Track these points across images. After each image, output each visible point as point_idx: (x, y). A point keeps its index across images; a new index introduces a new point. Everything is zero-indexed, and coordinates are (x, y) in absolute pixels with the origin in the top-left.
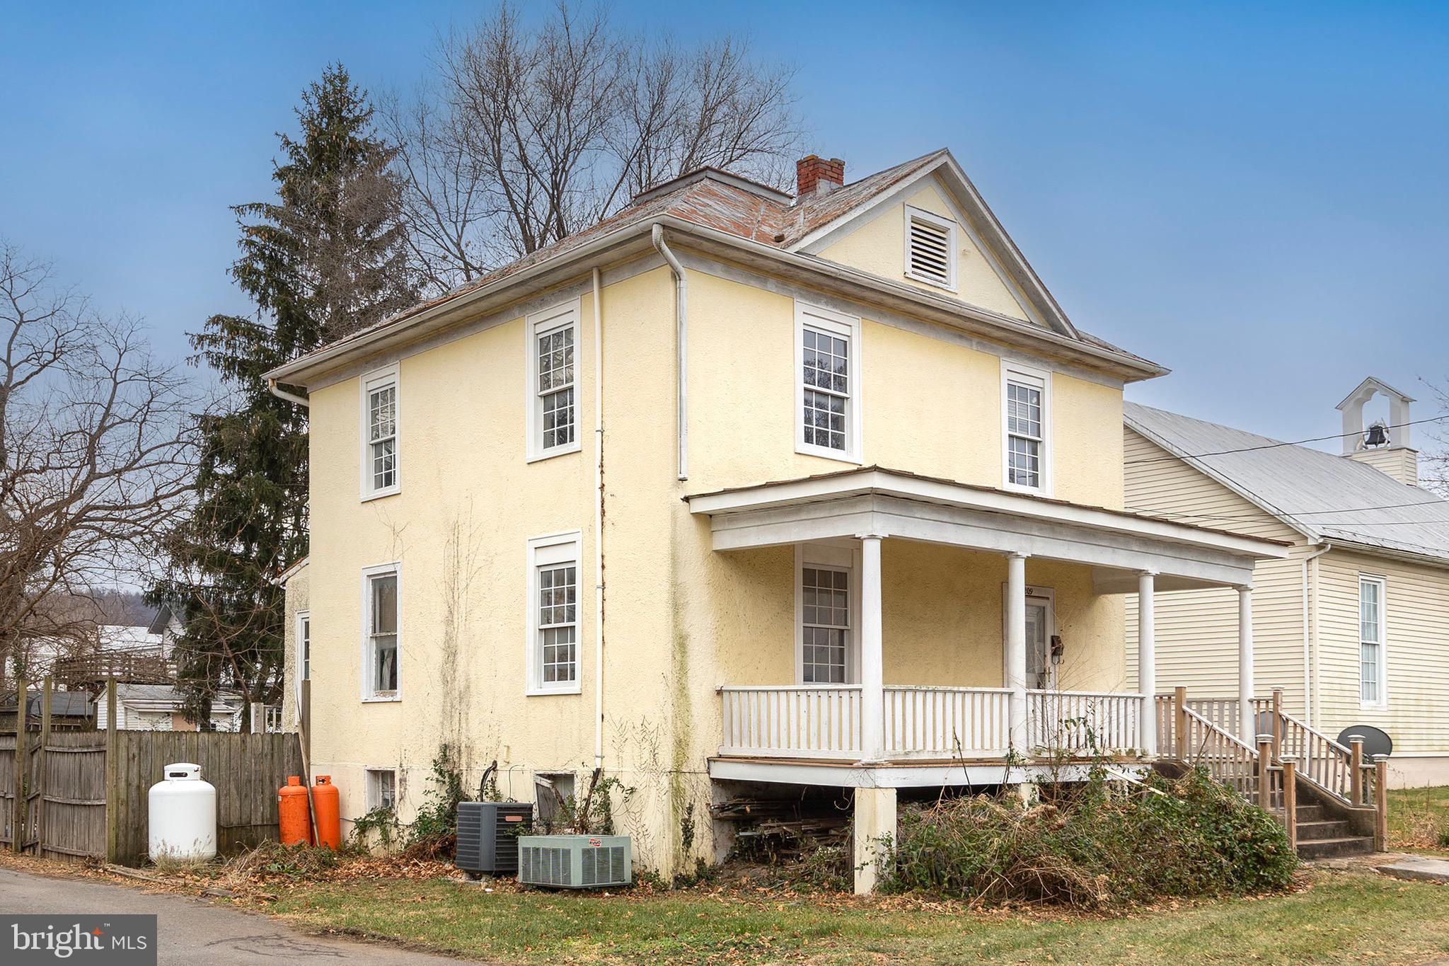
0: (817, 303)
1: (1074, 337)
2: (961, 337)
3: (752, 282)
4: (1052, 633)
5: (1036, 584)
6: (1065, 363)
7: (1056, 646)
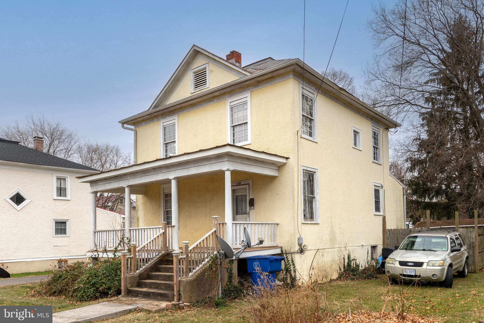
0: (166, 118)
1: (249, 74)
2: (210, 101)
3: (151, 122)
4: (251, 198)
5: (243, 180)
6: (257, 85)
7: (252, 203)
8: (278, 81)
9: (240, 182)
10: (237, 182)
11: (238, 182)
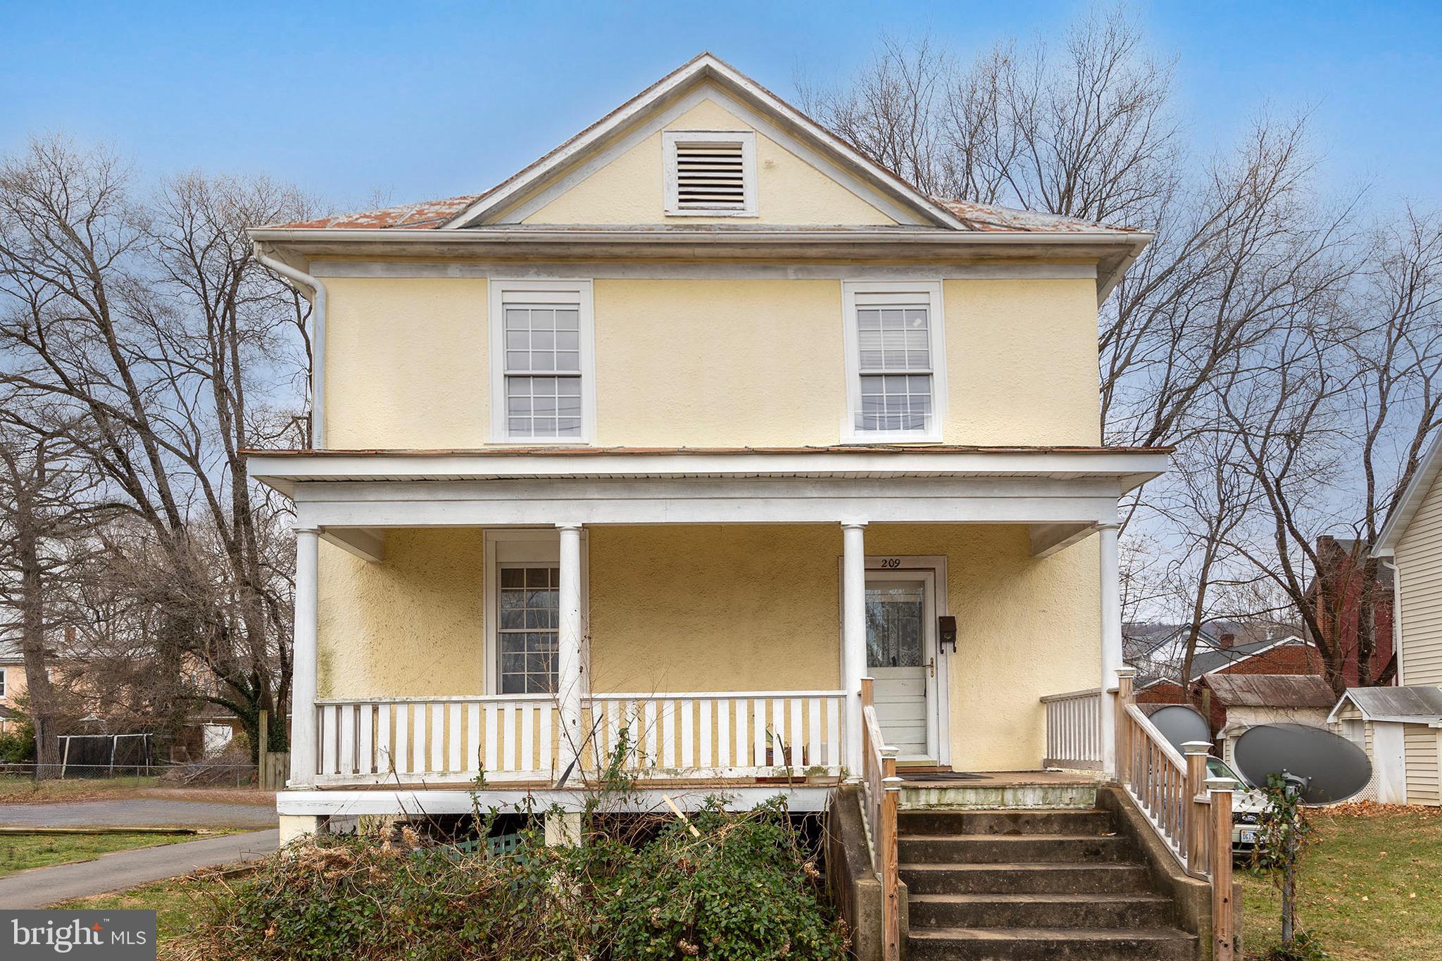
0: (523, 276)
1: (959, 226)
3: (425, 273)
4: (940, 613)
5: (909, 553)
6: (966, 264)
7: (948, 630)
8: (1046, 274)
9: (894, 558)
10: (883, 558)
11: (888, 559)
